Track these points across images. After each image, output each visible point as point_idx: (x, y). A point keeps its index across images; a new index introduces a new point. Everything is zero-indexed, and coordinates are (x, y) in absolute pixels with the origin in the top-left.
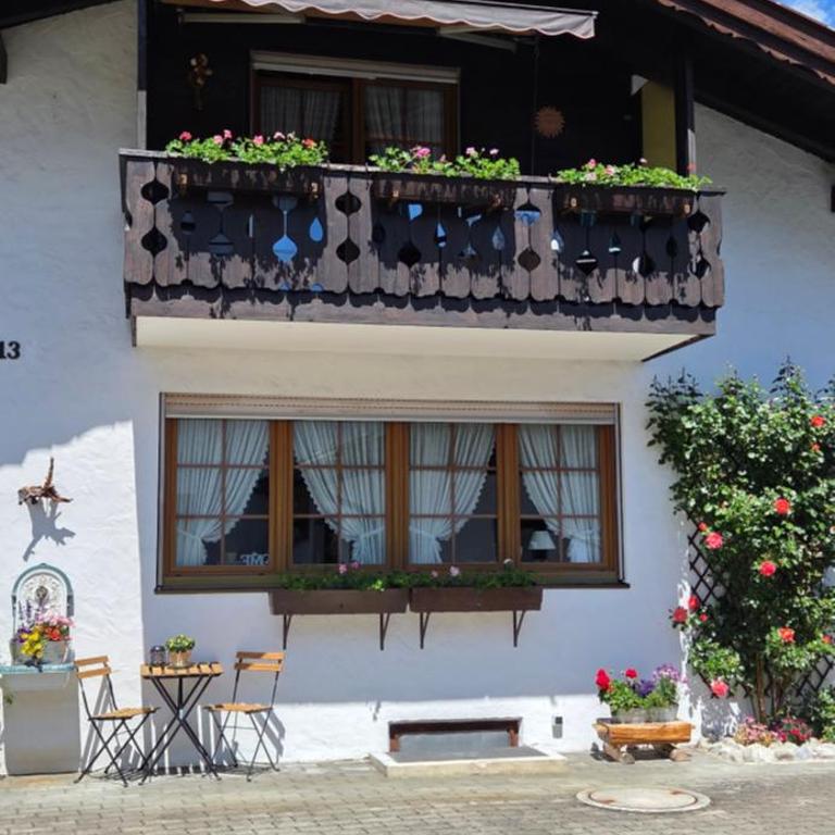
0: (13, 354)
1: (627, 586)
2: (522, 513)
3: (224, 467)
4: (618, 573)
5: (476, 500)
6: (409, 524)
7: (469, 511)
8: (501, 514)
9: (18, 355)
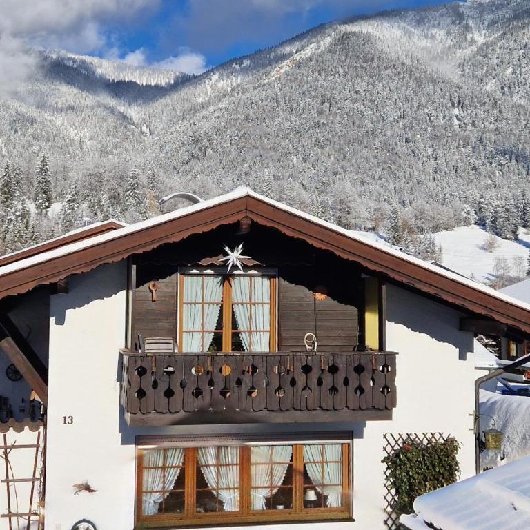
0: (70, 422)
1: (354, 520)
2: (304, 484)
3: (164, 468)
4: (350, 513)
5: (283, 478)
6: (250, 491)
7: (280, 484)
8: (294, 485)
9: (72, 422)
